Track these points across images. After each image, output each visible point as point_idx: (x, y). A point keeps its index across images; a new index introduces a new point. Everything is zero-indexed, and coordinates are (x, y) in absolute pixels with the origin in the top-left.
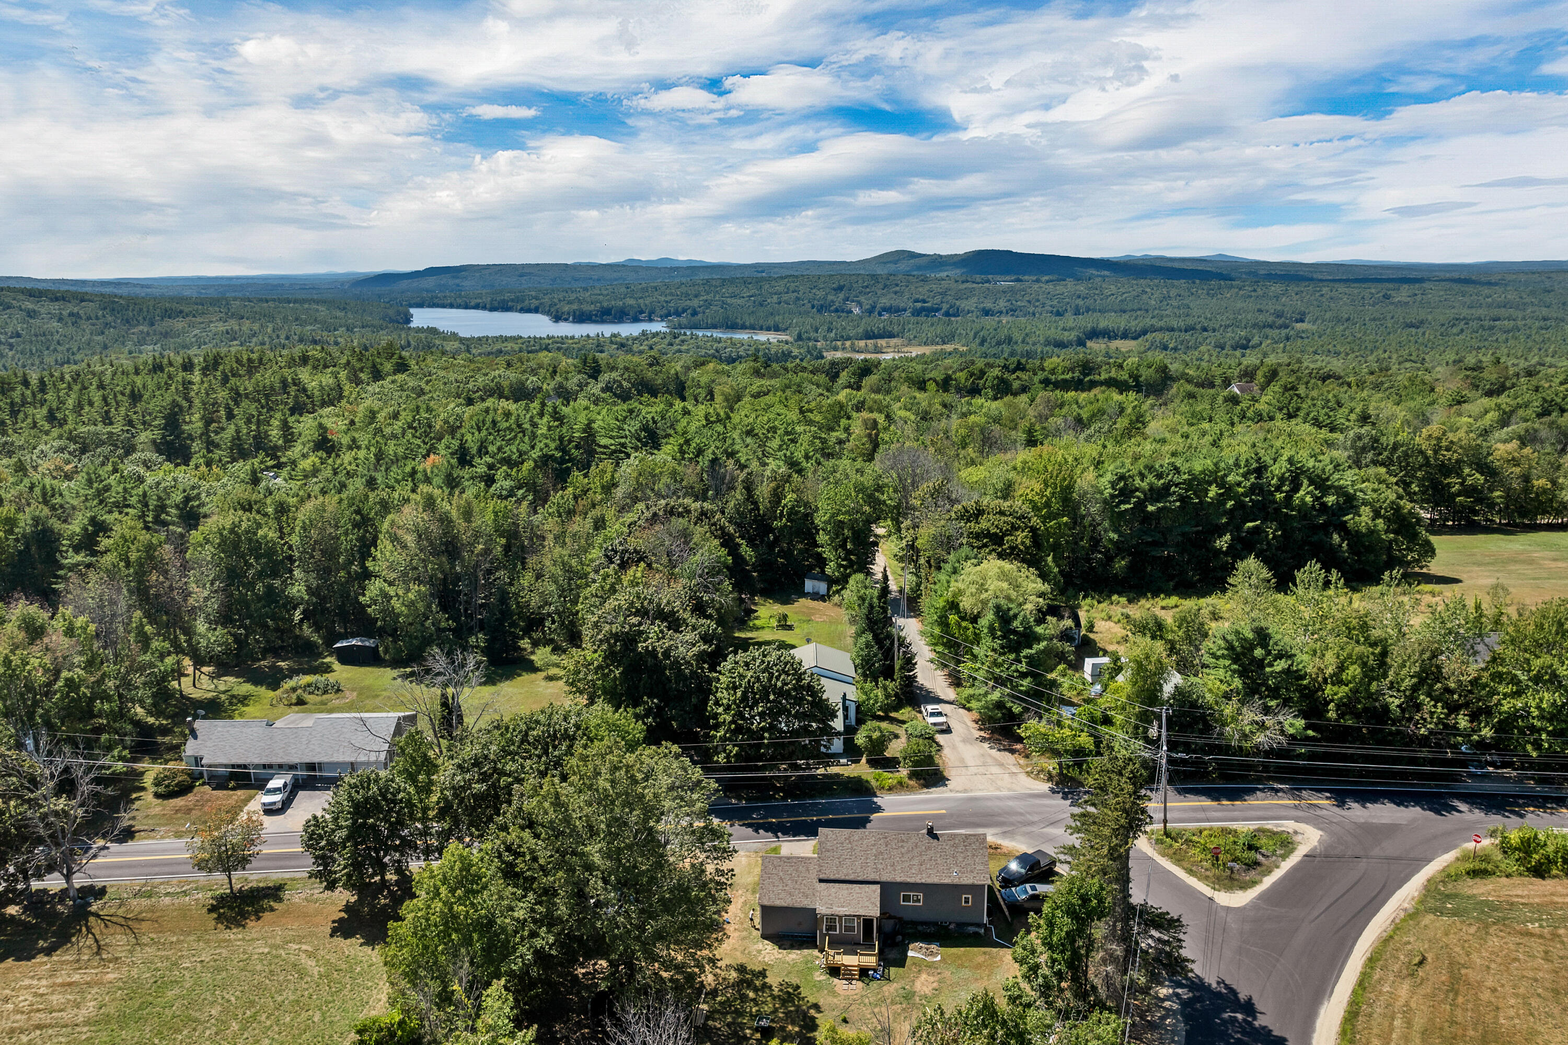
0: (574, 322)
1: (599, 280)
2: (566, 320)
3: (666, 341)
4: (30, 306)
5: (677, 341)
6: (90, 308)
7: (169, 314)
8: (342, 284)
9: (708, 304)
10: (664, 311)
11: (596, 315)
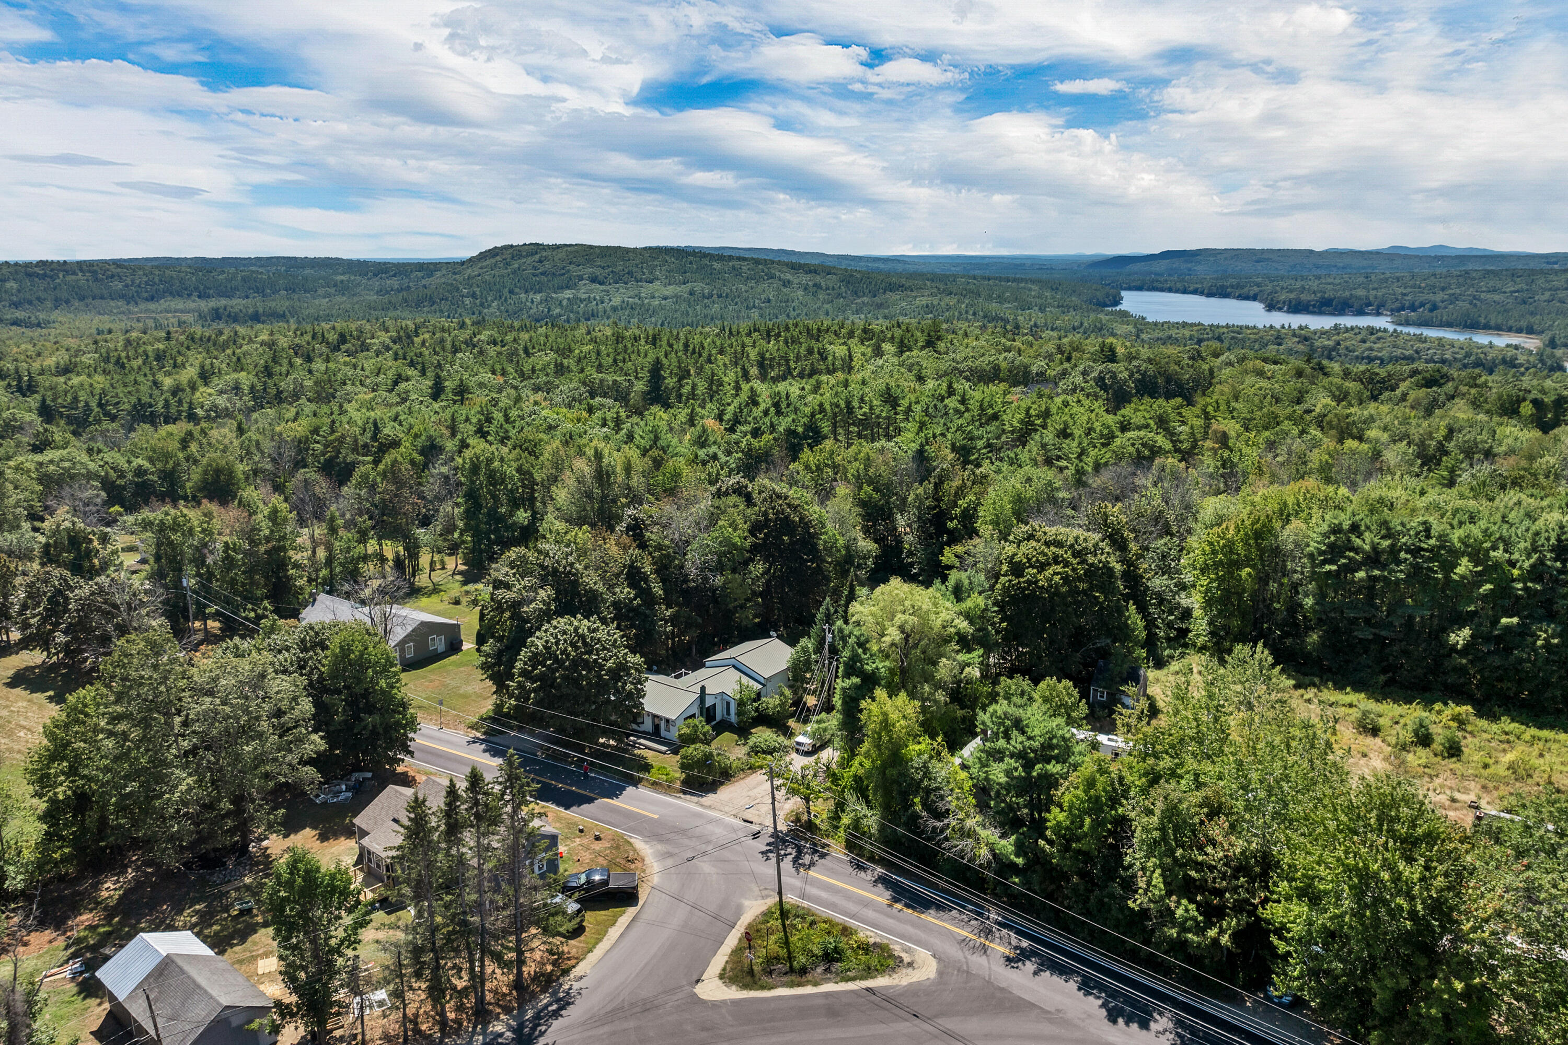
0: (1288, 312)
1: (1344, 268)
2: (1280, 309)
3: (1359, 337)
4: (788, 276)
5: (1373, 338)
6: (832, 280)
7: (891, 288)
8: (1079, 265)
9: (1454, 299)
10: (1397, 305)
11: (1314, 306)
